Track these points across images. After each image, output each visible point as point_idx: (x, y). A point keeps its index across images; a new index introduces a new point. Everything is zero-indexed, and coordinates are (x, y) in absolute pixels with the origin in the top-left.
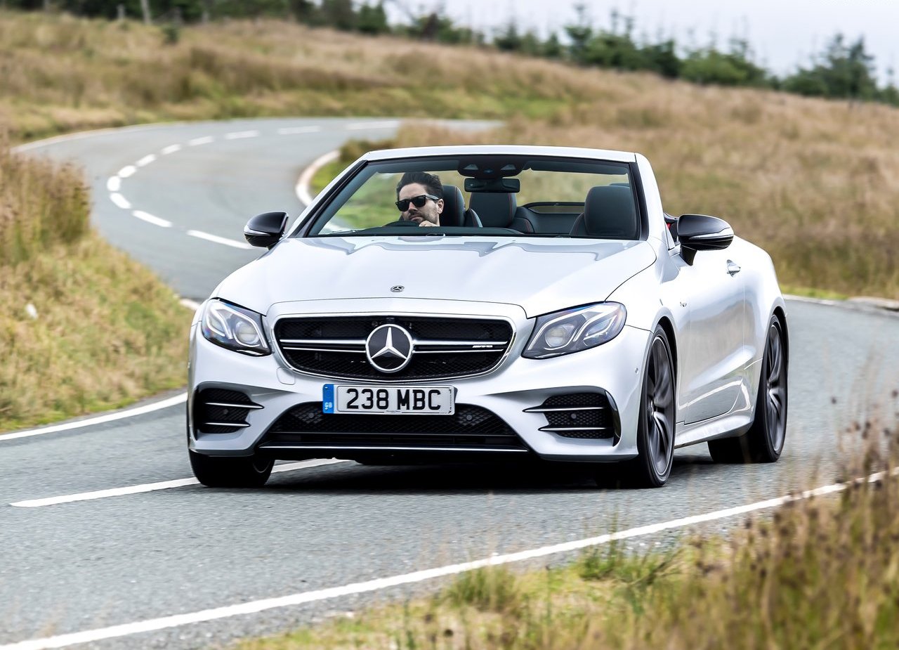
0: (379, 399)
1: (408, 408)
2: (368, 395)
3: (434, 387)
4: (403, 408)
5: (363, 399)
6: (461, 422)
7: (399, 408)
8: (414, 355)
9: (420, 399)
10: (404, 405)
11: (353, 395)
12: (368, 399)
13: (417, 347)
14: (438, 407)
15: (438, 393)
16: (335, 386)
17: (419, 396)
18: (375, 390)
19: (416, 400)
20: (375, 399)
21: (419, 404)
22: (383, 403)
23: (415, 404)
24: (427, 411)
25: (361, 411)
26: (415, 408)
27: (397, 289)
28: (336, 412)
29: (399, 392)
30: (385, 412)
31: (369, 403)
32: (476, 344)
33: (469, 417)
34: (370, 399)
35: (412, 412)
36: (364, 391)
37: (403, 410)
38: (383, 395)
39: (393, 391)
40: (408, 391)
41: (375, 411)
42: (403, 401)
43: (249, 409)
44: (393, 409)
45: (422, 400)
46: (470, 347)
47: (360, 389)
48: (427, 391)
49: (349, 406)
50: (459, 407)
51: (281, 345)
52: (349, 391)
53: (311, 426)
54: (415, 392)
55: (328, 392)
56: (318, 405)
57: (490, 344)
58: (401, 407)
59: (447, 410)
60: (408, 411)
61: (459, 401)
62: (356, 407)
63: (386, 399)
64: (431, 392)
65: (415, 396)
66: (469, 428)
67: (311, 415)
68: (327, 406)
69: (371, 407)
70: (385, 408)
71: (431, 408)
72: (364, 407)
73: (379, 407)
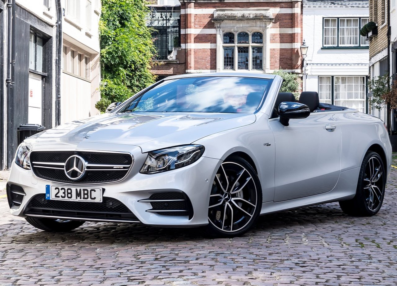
0: (68, 193)
1: (81, 198)
2: (63, 191)
3: (93, 188)
4: (79, 198)
5: (61, 193)
6: (107, 206)
7: (77, 198)
10: (79, 197)
11: (57, 190)
13: (88, 167)
14: (95, 198)
15: (95, 191)
16: (51, 185)
17: (86, 192)
18: (66, 189)
19: (84, 194)
20: (66, 193)
21: (86, 196)
22: (69, 195)
23: (84, 196)
24: (89, 200)
25: (60, 199)
26: (84, 198)
28: (51, 199)
29: (76, 190)
30: (71, 200)
31: (63, 195)
32: (115, 166)
33: (111, 204)
34: (64, 193)
35: (83, 200)
36: (62, 189)
37: (79, 200)
38: (69, 191)
39: (74, 189)
40: (80, 190)
41: (66, 199)
42: (78, 194)
43: (23, 196)
44: (74, 199)
45: (87, 194)
46: (112, 168)
47: (60, 188)
48: (89, 190)
49: (56, 196)
50: (105, 199)
51: (32, 164)
52: (56, 188)
53: (43, 205)
54: (84, 190)
55: (48, 188)
56: (44, 195)
57: (122, 166)
58: (78, 198)
59: (99, 200)
60: (81, 200)
61: (105, 195)
62: (59, 197)
63: (71, 193)
64: (91, 190)
65: (84, 192)
66: (111, 209)
67: (43, 200)
68: (47, 195)
69: (64, 197)
70: (71, 197)
71: (91, 198)
72: (62, 197)
73: (68, 197)
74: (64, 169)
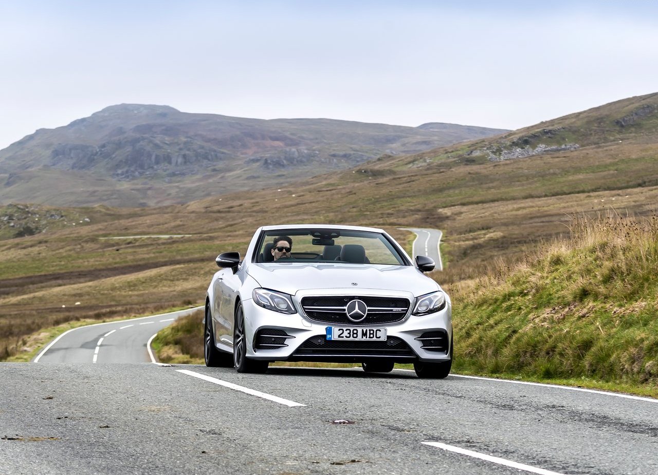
0: (354, 333)
1: (366, 338)
2: (348, 331)
3: (378, 328)
4: (364, 338)
5: (346, 333)
6: (388, 344)
7: (362, 337)
8: (368, 314)
9: (372, 333)
10: (364, 336)
11: (341, 331)
12: (348, 333)
13: (369, 310)
14: (380, 337)
15: (380, 331)
16: (333, 328)
18: (352, 329)
19: (370, 334)
20: (352, 333)
21: (372, 336)
22: (355, 335)
23: (370, 335)
24: (375, 339)
25: (345, 339)
26: (370, 337)
27: (355, 284)
28: (333, 339)
29: (363, 330)
30: (356, 339)
31: (348, 335)
32: (394, 309)
33: (392, 342)
34: (349, 333)
35: (368, 339)
36: (346, 330)
37: (364, 339)
38: (355, 332)
39: (360, 330)
40: (367, 330)
41: (351, 339)
42: (364, 334)
43: (286, 338)
44: (360, 338)
45: (373, 334)
46: (392, 310)
47: (345, 329)
48: (375, 330)
49: (339, 337)
50: (389, 337)
51: (304, 309)
52: (339, 330)
53: (320, 346)
54: (370, 330)
55: (329, 331)
56: (324, 336)
57: (400, 309)
59: (383, 338)
61: (388, 334)
62: (343, 337)
63: (357, 334)
64: (377, 330)
65: (370, 332)
66: (391, 347)
67: (319, 341)
68: (328, 336)
69: (349, 337)
70: (357, 337)
71: (377, 337)
72: (346, 337)
73: (353, 337)
74: (346, 312)
